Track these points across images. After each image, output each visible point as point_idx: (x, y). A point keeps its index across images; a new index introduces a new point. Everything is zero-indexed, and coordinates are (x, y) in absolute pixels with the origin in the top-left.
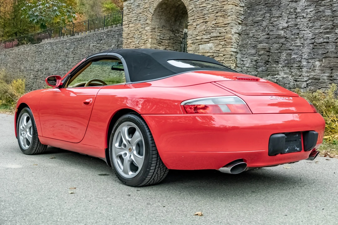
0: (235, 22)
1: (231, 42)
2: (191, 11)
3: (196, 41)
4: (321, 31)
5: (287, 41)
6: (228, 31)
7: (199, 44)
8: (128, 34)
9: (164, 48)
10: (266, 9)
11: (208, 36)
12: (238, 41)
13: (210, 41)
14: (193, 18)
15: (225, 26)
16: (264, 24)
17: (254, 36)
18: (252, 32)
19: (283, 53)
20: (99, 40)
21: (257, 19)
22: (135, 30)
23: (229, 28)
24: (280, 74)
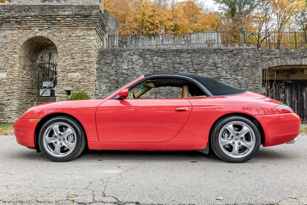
0: (95, 62)
2: (60, 49)
3: (65, 70)
5: (129, 77)
6: (92, 67)
7: (68, 73)
9: (26, 72)
10: (113, 56)
11: (76, 68)
13: (77, 71)
14: (62, 54)
15: (89, 63)
17: (107, 72)
21: (108, 62)
23: (92, 65)
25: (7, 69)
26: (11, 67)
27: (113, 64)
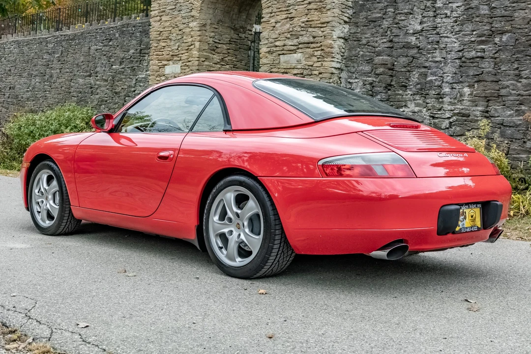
0: (339, 21)
1: (332, 53)
3: (275, 49)
4: (473, 39)
5: (421, 53)
6: (327, 35)
7: (279, 55)
8: (159, 33)
9: (220, 58)
11: (295, 42)
12: (343, 50)
13: (298, 49)
14: (270, 10)
15: (323, 26)
16: (385, 24)
17: (369, 44)
18: (366, 36)
19: (414, 73)
20: (107, 39)
21: (374, 16)
22: (172, 26)
23: (329, 30)
24: (409, 106)
25: (182, 54)
26: (187, 50)
27: (385, 22)
